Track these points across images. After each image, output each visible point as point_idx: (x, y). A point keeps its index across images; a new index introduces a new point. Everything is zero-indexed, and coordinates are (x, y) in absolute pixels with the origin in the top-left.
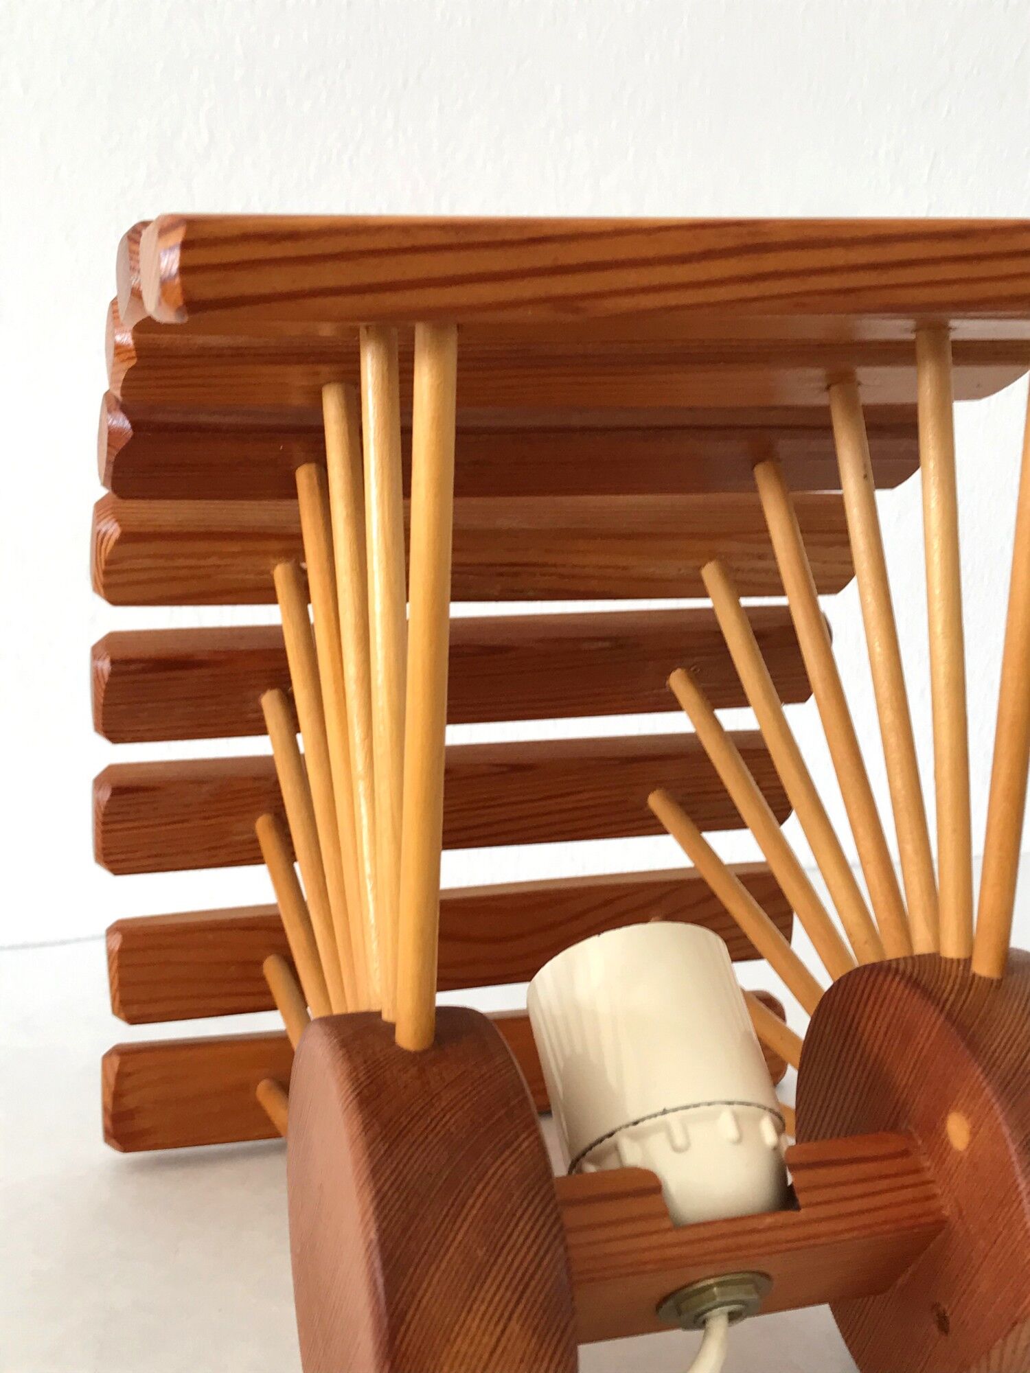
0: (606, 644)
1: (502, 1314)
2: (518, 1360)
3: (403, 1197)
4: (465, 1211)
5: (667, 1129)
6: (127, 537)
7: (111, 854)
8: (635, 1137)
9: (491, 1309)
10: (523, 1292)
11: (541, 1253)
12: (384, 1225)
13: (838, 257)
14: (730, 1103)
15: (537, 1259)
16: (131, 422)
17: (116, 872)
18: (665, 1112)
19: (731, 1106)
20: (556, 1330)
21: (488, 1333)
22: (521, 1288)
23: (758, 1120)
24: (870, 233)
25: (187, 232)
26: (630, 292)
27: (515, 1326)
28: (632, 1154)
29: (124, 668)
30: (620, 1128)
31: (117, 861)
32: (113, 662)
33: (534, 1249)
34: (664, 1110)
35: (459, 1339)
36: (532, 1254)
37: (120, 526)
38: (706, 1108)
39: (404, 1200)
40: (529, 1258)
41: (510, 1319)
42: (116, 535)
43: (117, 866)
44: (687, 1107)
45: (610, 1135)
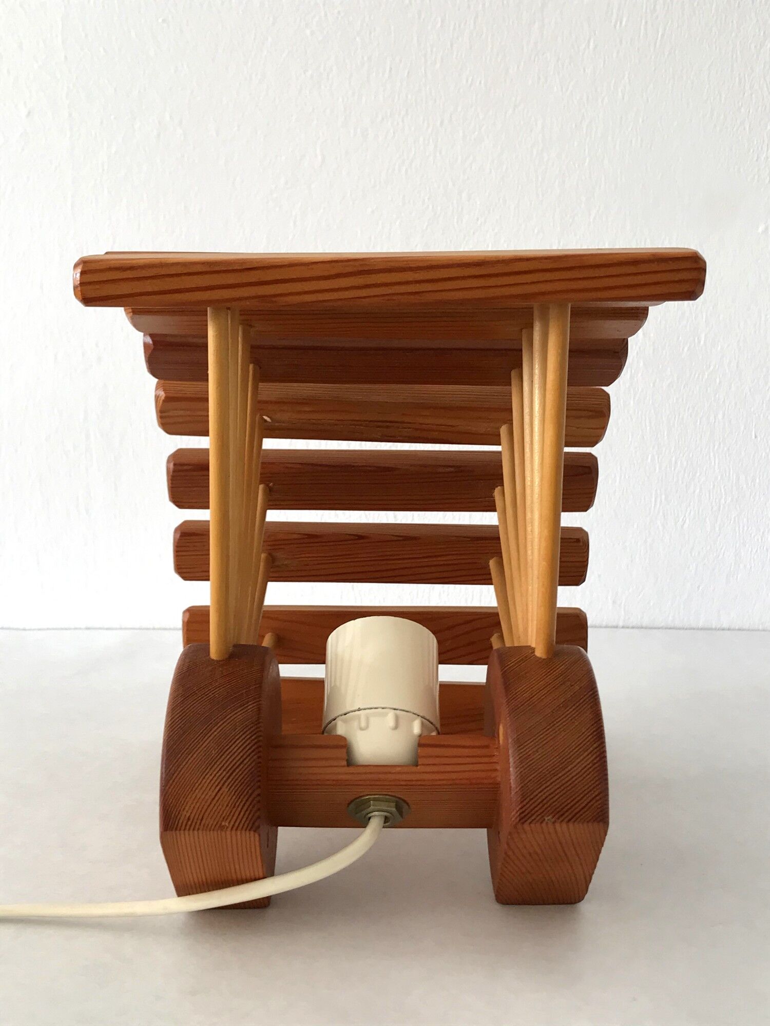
0: (452, 469)
1: (219, 783)
2: (225, 805)
3: (182, 723)
4: (211, 732)
5: (359, 717)
6: (168, 399)
7: (181, 568)
8: (345, 721)
9: (215, 779)
10: (232, 773)
11: (245, 757)
12: (171, 734)
13: (410, 276)
14: (395, 709)
15: (241, 760)
16: (153, 341)
17: (185, 578)
18: (359, 710)
19: (395, 711)
20: (247, 794)
21: (211, 790)
22: (231, 771)
23: (413, 720)
24: (428, 264)
25: (83, 268)
26: (299, 294)
27: (225, 789)
28: (341, 729)
29: (180, 468)
30: (338, 716)
31: (184, 573)
32: (175, 465)
33: (241, 754)
34: (359, 708)
35: (197, 791)
36: (239, 757)
37: (165, 393)
38: (381, 709)
39: (183, 724)
40: (237, 759)
41: (223, 785)
42: (163, 398)
43: (185, 575)
44: (371, 708)
45: (334, 720)
